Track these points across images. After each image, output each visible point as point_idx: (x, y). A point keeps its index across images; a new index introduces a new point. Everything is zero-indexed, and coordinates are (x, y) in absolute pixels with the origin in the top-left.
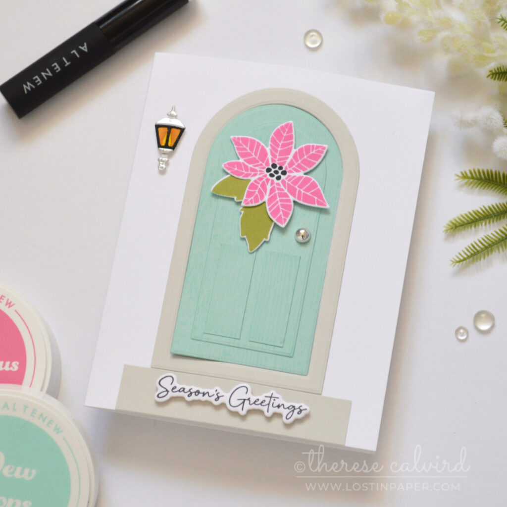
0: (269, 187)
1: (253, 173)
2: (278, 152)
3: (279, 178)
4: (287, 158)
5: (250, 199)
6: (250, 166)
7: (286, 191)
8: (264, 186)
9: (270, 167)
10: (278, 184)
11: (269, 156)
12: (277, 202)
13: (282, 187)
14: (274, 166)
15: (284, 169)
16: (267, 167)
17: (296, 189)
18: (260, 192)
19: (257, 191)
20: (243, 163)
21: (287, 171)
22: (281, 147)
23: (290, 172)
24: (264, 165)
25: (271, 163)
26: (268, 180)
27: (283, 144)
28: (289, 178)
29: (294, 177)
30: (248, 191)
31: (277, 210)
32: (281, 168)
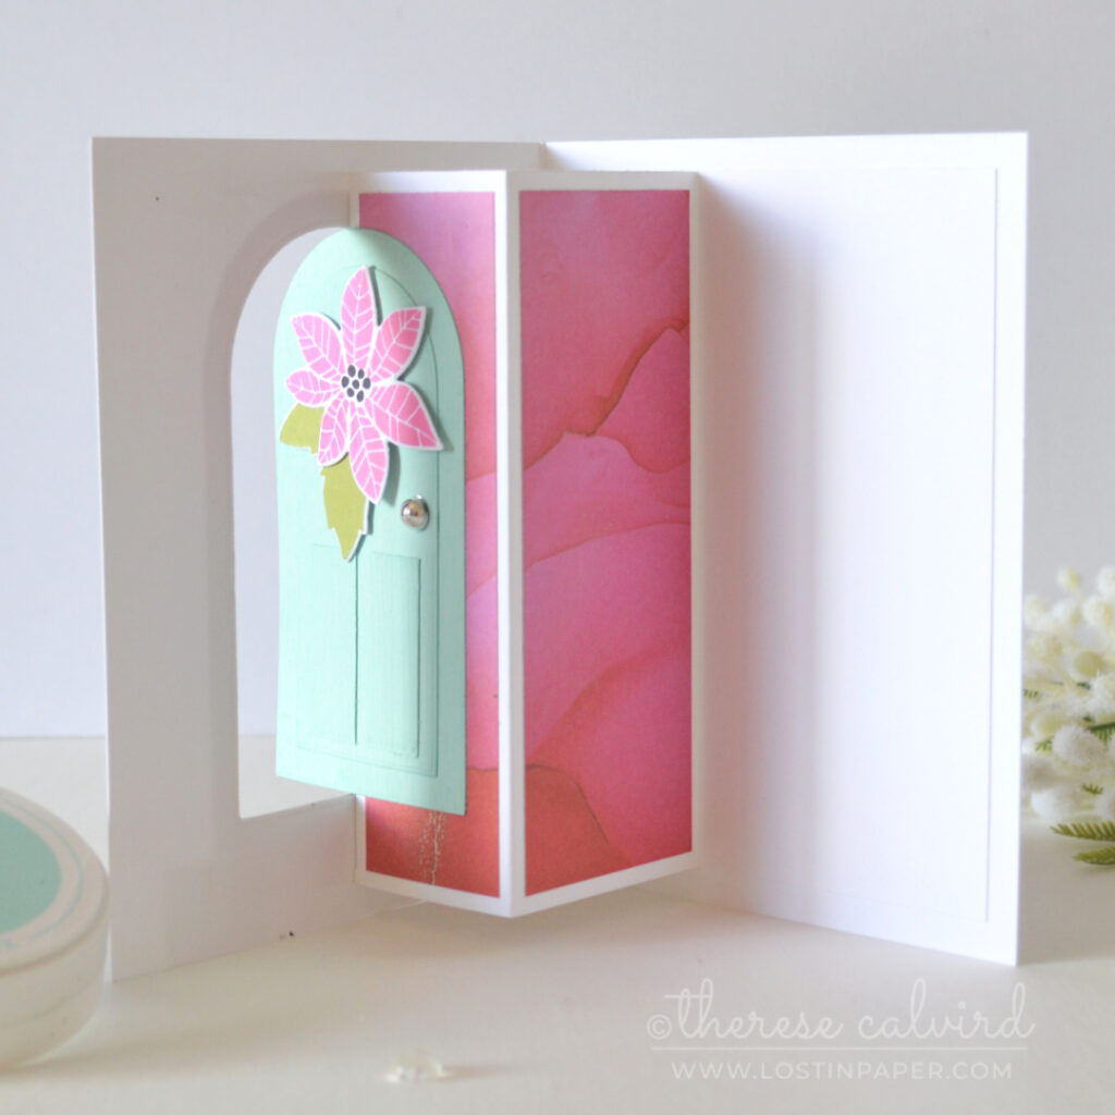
0: (349, 419)
1: (325, 392)
2: (354, 339)
3: (360, 397)
4: (367, 350)
5: (326, 451)
6: (320, 377)
7: (373, 424)
8: (341, 417)
9: (347, 374)
10: (361, 411)
11: (343, 351)
12: (362, 453)
13: (367, 416)
14: (352, 370)
15: (366, 376)
16: (342, 376)
17: (387, 416)
18: (338, 431)
19: (333, 431)
20: (311, 374)
21: (371, 377)
22: (358, 328)
23: (376, 379)
24: (338, 373)
25: (346, 367)
26: (346, 403)
27: (359, 319)
28: (376, 393)
29: (383, 389)
30: (323, 434)
31: (365, 469)
32: (361, 374)
